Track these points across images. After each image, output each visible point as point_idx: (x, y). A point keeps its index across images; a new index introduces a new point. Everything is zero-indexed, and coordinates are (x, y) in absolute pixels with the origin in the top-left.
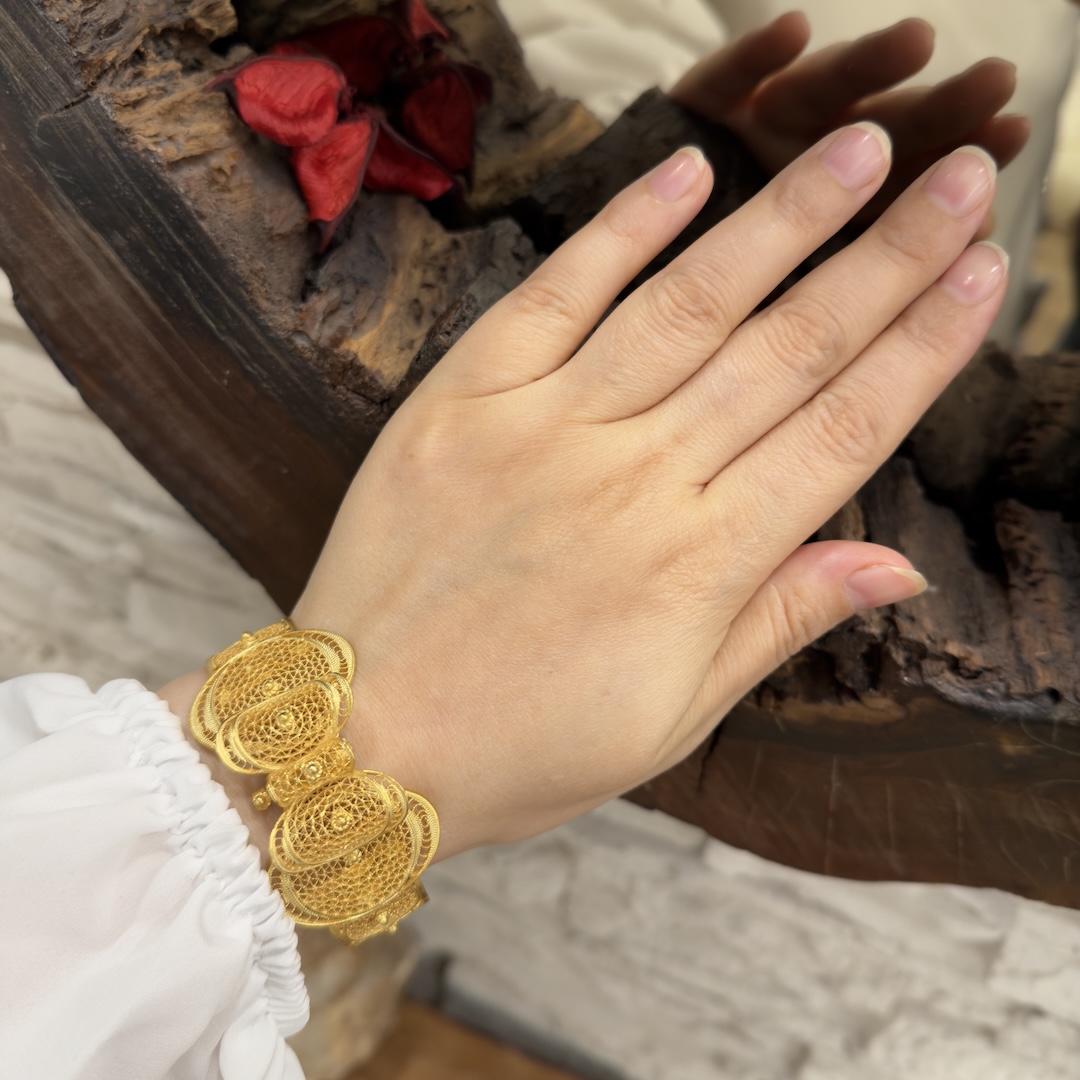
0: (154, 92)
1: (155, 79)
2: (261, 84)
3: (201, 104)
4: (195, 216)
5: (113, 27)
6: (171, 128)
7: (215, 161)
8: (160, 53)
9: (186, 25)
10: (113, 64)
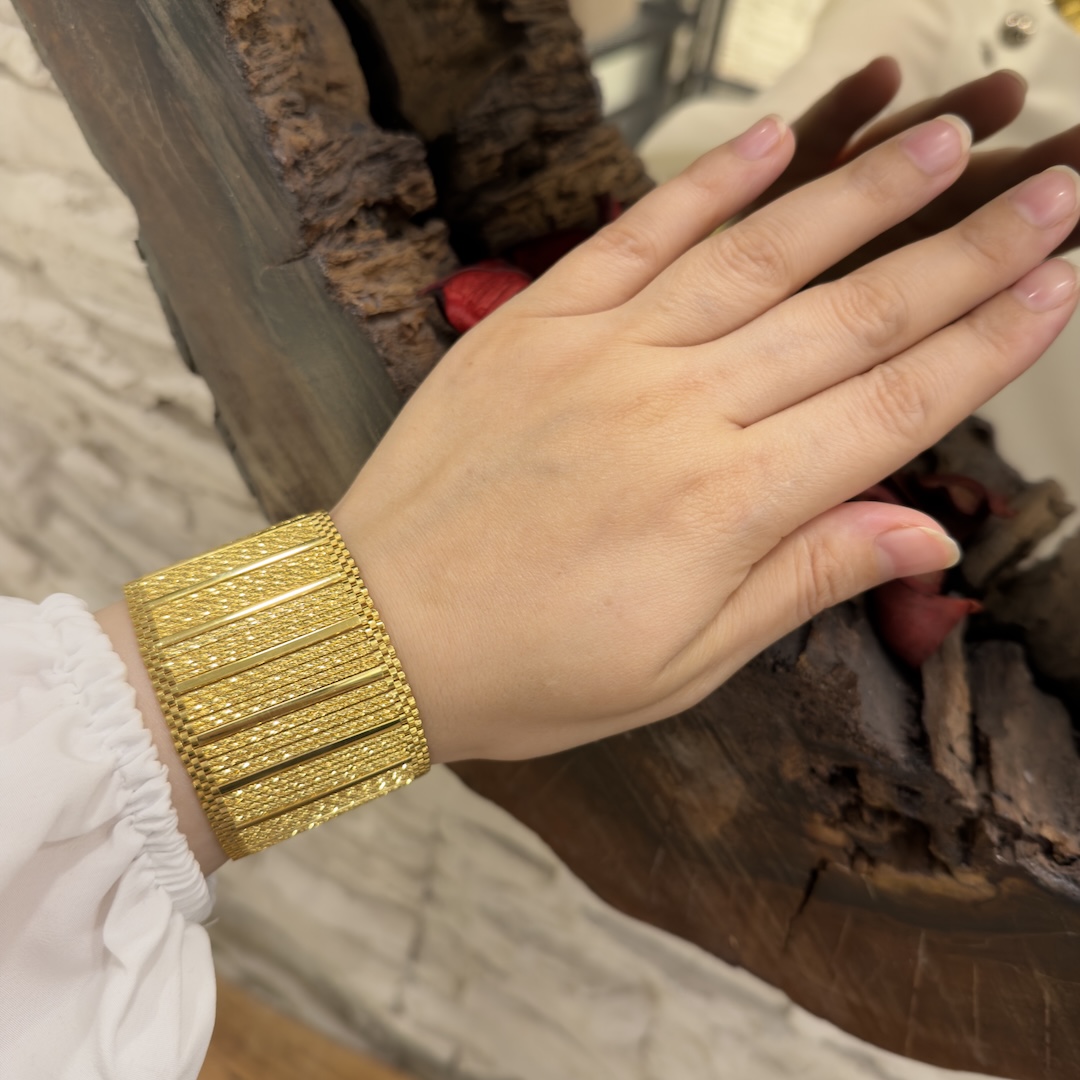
0: (362, 255)
1: (364, 243)
3: (399, 268)
5: (334, 199)
6: (372, 287)
7: (407, 318)
8: (369, 222)
9: (393, 200)
10: (331, 229)
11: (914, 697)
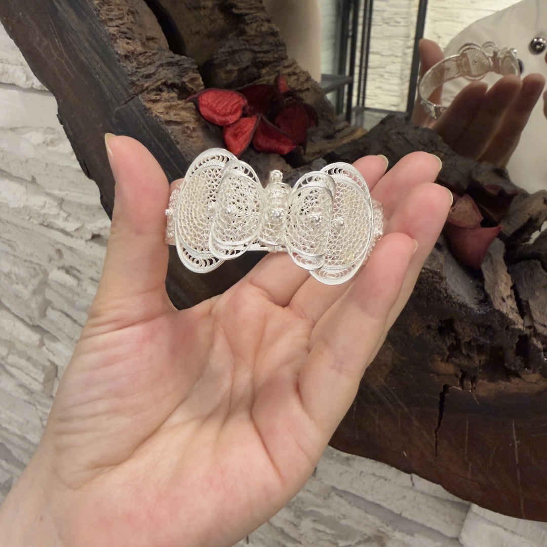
0: (164, 100)
2: (209, 101)
3: (183, 109)
4: (175, 143)
5: (148, 76)
7: (186, 125)
8: (169, 91)
9: (182, 85)
10: (147, 89)
11: (480, 284)
